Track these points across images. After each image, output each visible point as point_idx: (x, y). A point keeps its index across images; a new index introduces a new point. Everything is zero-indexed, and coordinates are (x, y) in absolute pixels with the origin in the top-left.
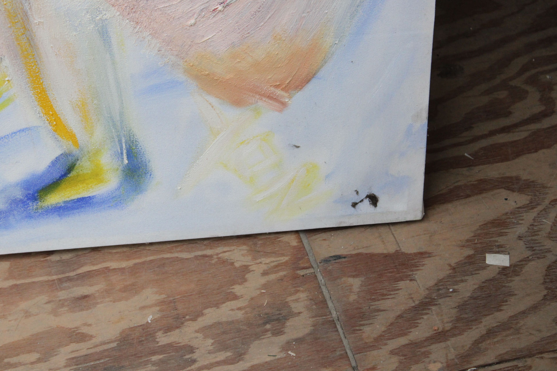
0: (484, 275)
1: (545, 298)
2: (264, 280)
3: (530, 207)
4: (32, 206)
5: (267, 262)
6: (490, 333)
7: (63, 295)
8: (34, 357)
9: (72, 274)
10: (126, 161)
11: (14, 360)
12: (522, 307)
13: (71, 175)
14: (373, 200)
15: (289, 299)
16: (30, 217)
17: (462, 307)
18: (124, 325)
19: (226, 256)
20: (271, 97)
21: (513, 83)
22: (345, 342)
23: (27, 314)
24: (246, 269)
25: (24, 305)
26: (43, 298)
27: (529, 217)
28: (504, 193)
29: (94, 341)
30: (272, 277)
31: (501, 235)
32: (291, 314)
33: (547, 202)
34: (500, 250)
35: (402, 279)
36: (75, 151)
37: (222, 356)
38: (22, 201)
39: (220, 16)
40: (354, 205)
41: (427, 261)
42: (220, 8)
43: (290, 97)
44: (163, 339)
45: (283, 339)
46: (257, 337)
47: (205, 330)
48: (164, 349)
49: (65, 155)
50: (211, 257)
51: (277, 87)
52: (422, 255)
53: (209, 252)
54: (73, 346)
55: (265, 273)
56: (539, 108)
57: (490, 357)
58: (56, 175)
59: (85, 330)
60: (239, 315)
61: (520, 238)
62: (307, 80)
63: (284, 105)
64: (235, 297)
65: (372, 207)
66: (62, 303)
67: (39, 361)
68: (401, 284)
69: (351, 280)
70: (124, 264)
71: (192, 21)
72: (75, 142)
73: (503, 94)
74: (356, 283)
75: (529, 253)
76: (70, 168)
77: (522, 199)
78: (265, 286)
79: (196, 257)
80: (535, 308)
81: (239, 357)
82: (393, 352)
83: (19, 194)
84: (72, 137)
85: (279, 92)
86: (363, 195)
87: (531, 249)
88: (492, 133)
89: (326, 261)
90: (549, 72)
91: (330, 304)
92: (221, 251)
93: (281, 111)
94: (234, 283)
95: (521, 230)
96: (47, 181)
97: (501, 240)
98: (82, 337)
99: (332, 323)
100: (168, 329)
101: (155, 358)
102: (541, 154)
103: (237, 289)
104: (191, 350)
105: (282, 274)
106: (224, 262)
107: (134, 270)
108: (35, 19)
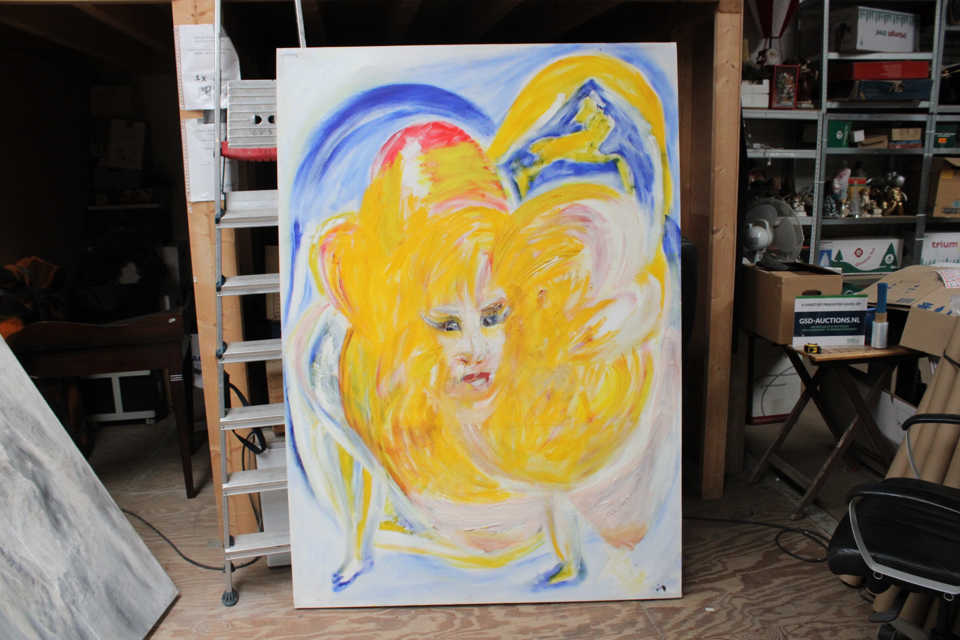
0: (705, 614)
1: (727, 620)
2: (627, 613)
3: (720, 595)
4: (547, 583)
5: (627, 608)
6: (708, 629)
7: (556, 615)
8: (549, 630)
9: (559, 610)
10: (579, 568)
11: (542, 631)
12: (719, 622)
13: (561, 572)
14: (664, 588)
15: (636, 618)
16: (545, 588)
17: (698, 622)
18: (579, 623)
19: (613, 607)
20: (629, 546)
21: (712, 561)
22: (657, 630)
23: (545, 620)
24: (620, 610)
25: (543, 617)
26: (549, 616)
27: (720, 598)
28: (711, 592)
29: (569, 627)
30: (630, 612)
31: (711, 603)
32: (637, 622)
33: (726, 594)
34: (710, 607)
35: (676, 614)
36: (563, 563)
37: (614, 632)
38: (544, 581)
39: (613, 515)
40: (657, 590)
41: (685, 610)
42: (613, 512)
43: (635, 546)
44: (593, 627)
45: (635, 629)
46: (626, 628)
47: (608, 626)
48: (593, 630)
49: (560, 564)
50: (607, 607)
51: (631, 542)
52: (682, 608)
53: (606, 605)
54: (561, 629)
55: (627, 611)
56: (721, 569)
57: (709, 635)
58: (556, 572)
59: (565, 624)
60: (619, 622)
61: (717, 604)
62: (641, 540)
63: (633, 549)
64: (617, 617)
65: (664, 591)
66: (557, 617)
67: (551, 631)
68: (676, 615)
69: (658, 614)
70: (576, 608)
71: (604, 517)
72: (563, 559)
73: (708, 565)
74: (660, 615)
75: (720, 608)
76: (561, 569)
77: (718, 593)
78: (627, 615)
79: (602, 607)
80: (724, 622)
81: (620, 633)
82: (675, 633)
83: (543, 578)
84: (562, 557)
85: (631, 544)
86: (660, 586)
87: (722, 607)
88: (705, 575)
89: (649, 609)
90: (725, 559)
91: (651, 620)
92: (610, 605)
93: (632, 551)
94: (616, 613)
95: (718, 602)
96: (553, 573)
97: (710, 604)
98: (565, 626)
99: (652, 625)
100: (594, 625)
101: (591, 632)
102: (724, 581)
103: (617, 615)
104: (603, 631)
105: (633, 612)
106: (612, 608)
107: (580, 609)
108: (555, 514)
